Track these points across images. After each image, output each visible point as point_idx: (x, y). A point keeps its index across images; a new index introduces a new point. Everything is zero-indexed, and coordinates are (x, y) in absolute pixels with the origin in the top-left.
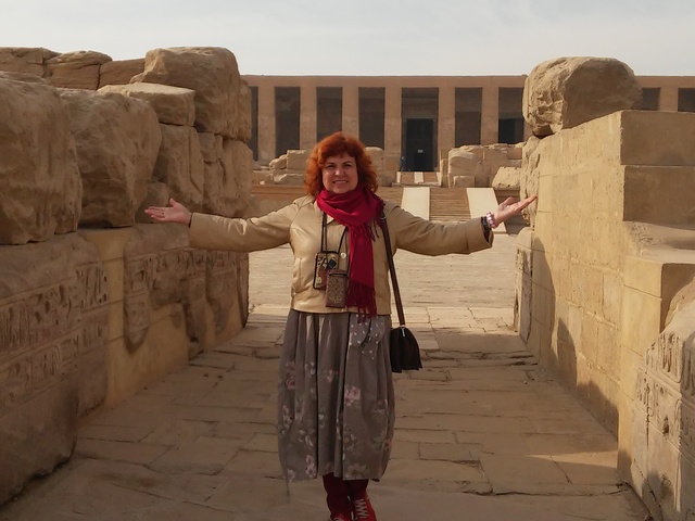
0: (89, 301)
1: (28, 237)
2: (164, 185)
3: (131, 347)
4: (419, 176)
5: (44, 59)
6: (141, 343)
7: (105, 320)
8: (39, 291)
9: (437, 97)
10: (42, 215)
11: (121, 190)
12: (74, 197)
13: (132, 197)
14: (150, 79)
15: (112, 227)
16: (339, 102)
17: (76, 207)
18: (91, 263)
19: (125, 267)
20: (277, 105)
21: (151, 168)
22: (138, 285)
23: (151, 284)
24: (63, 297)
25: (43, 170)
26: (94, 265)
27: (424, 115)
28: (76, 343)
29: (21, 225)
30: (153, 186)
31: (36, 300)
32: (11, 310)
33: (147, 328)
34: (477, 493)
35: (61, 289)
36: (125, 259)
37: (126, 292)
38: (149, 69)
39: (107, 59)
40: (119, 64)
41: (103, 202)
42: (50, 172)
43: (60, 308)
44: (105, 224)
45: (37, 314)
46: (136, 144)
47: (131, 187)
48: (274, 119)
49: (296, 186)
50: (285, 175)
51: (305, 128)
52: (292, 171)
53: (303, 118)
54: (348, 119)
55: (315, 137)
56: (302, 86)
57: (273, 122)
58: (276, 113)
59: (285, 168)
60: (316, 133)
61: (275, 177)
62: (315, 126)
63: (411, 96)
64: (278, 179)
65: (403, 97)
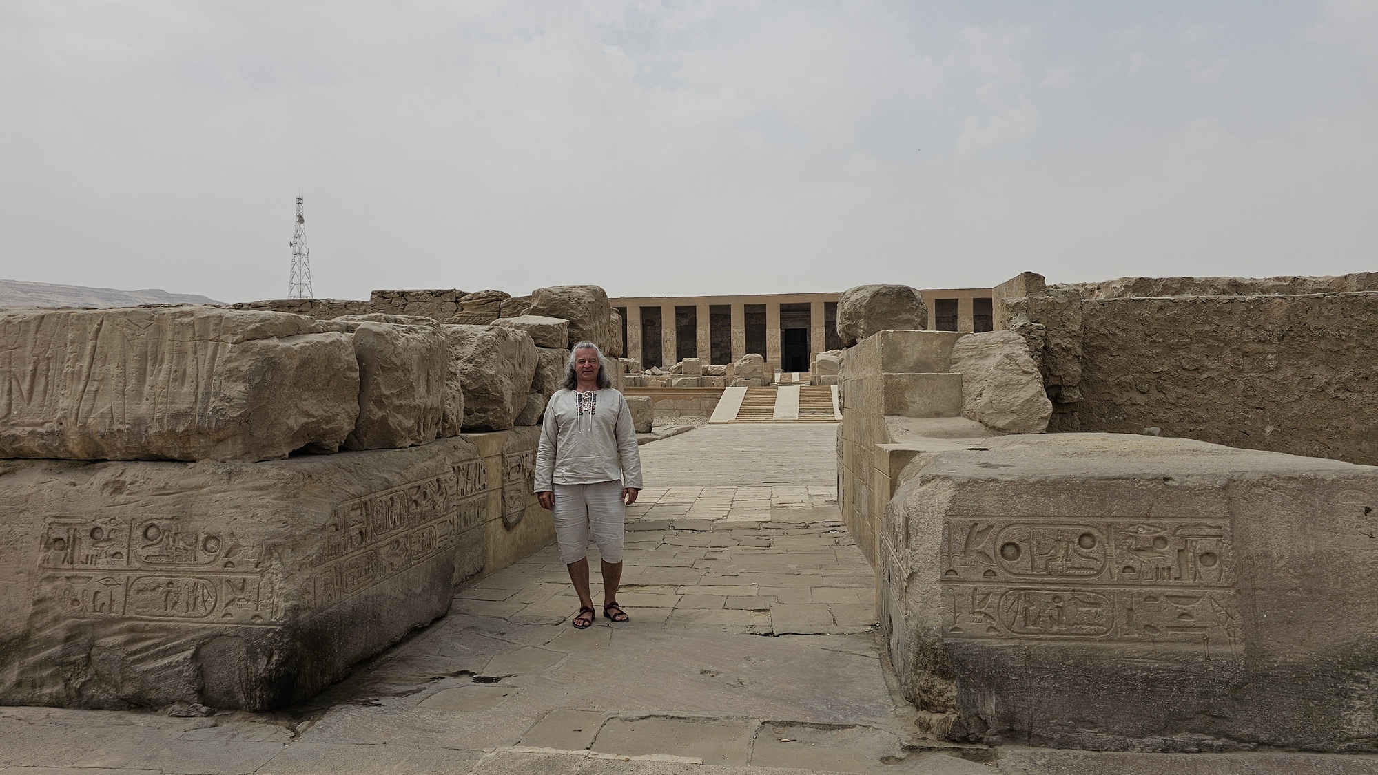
0: (469, 490)
1: (410, 442)
2: (540, 395)
3: (508, 526)
4: (795, 376)
5: (457, 298)
6: (518, 521)
7: (485, 504)
8: (418, 483)
9: (809, 310)
10: (422, 425)
11: (500, 401)
12: (456, 409)
13: (509, 406)
14: (535, 312)
15: (492, 430)
16: (728, 317)
17: (457, 416)
18: (471, 460)
19: (503, 462)
20: (677, 321)
21: (529, 383)
22: (514, 476)
23: (527, 474)
24: (439, 487)
25: (422, 390)
26: (474, 462)
27: (799, 325)
28: (452, 523)
29: (403, 433)
30: (531, 397)
31: (415, 490)
32: (392, 499)
33: (524, 510)
34: (760, 634)
35: (438, 481)
36: (502, 455)
37: (503, 482)
38: (535, 304)
39: (507, 296)
40: (516, 300)
41: (485, 411)
42: (428, 391)
43: (437, 497)
44: (486, 428)
45: (415, 501)
46: (513, 365)
47: (508, 398)
48: (675, 332)
49: (691, 388)
50: (681, 379)
51: (701, 339)
52: (687, 375)
53: (699, 331)
54: (736, 330)
55: (709, 346)
56: (697, 305)
57: (675, 336)
58: (677, 328)
59: (681, 373)
60: (709, 342)
61: (673, 381)
62: (709, 337)
63: (788, 310)
64: (675, 382)
65: (781, 311)
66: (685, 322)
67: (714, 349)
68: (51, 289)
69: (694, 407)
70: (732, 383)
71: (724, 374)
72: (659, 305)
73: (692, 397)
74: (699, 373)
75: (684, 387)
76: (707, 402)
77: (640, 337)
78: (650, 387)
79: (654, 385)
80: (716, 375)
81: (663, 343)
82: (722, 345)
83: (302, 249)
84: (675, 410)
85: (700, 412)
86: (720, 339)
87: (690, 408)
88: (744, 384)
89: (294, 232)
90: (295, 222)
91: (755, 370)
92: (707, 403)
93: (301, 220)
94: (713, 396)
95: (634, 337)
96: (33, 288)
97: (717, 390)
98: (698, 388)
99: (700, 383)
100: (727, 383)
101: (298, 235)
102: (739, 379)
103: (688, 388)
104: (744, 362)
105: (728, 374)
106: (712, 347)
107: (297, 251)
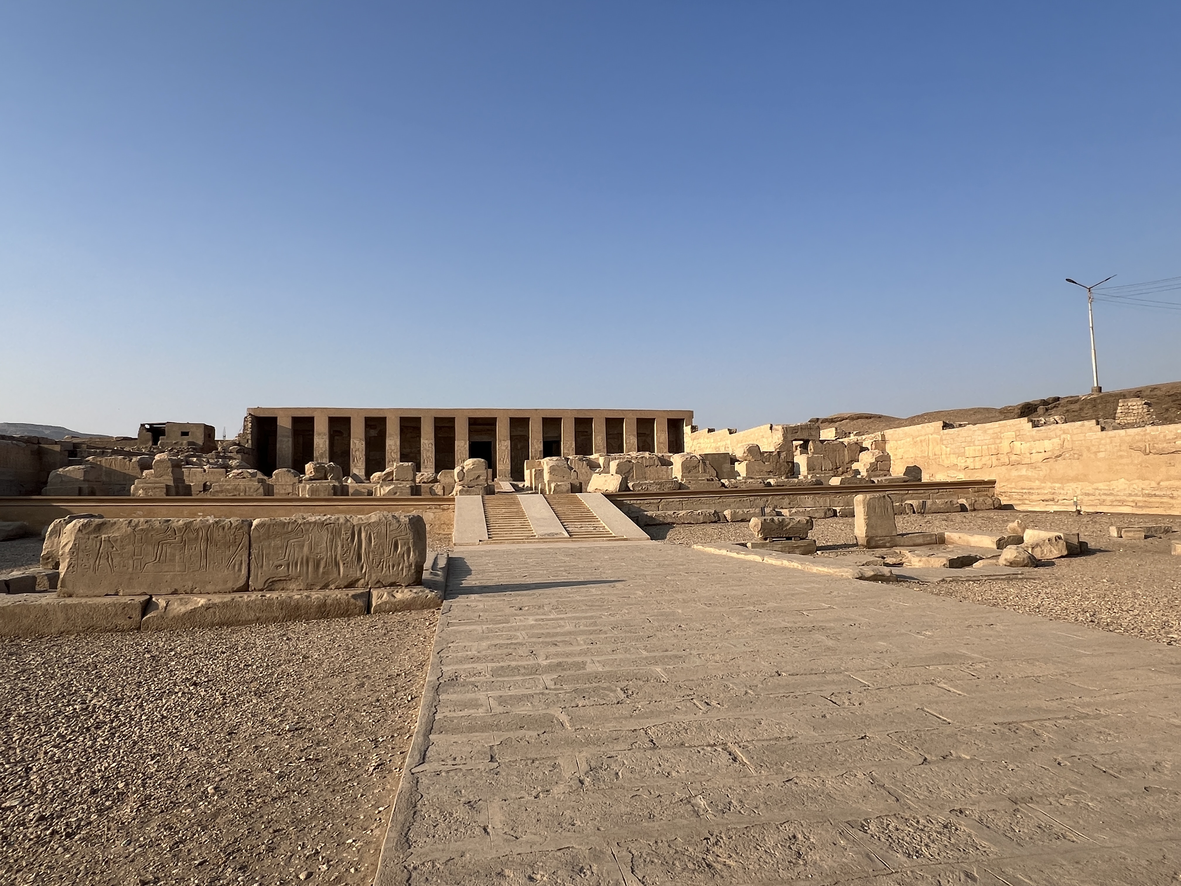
9: (495, 424)
16: (418, 429)
20: (366, 432)
27: (485, 438)
48: (364, 442)
50: (393, 486)
51: (391, 449)
52: (399, 482)
54: (426, 442)
55: (399, 456)
56: (387, 416)
57: (364, 446)
59: (392, 480)
62: (399, 448)
63: (475, 425)
64: (385, 490)
65: (469, 424)
66: (374, 432)
70: (455, 492)
71: (436, 481)
72: (349, 416)
74: (413, 480)
77: (327, 447)
88: (472, 492)
95: (321, 446)
99: (415, 491)
105: (441, 481)
106: (401, 458)
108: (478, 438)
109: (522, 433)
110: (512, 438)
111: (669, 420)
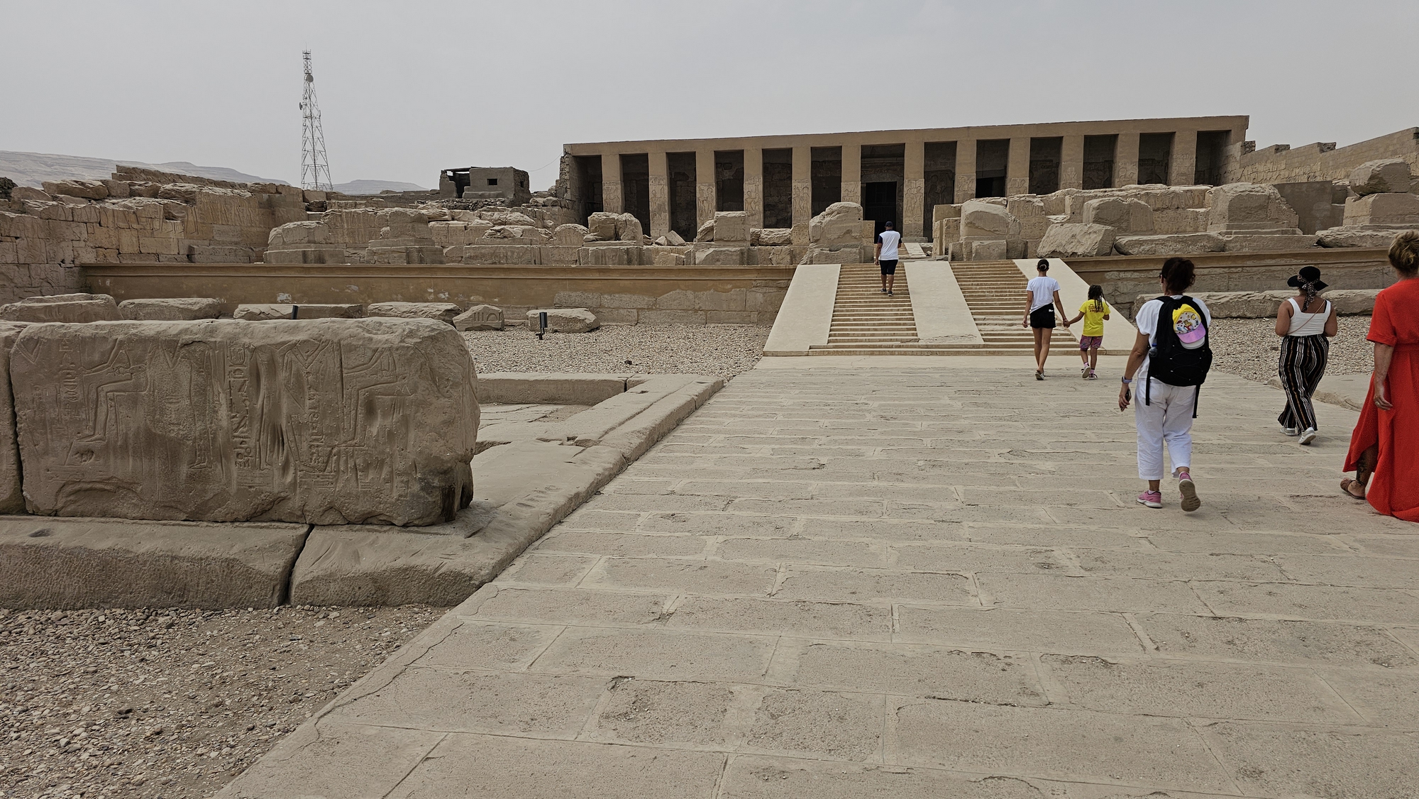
9: (902, 155)
20: (718, 174)
27: (886, 178)
48: (714, 189)
49: (728, 267)
50: (711, 250)
51: (750, 197)
52: (722, 243)
53: (747, 187)
54: (799, 185)
55: (761, 208)
56: (745, 149)
57: (714, 194)
58: (717, 183)
59: (712, 240)
60: (762, 203)
61: (697, 255)
62: (761, 195)
63: (872, 156)
64: (701, 256)
65: (862, 157)
66: (728, 174)
67: (768, 213)
68: (76, 161)
69: (733, 306)
70: (805, 258)
71: (788, 242)
72: (693, 150)
73: (729, 286)
74: (745, 240)
75: (718, 266)
76: (760, 297)
77: (666, 196)
78: (656, 266)
79: (664, 262)
80: (774, 244)
81: (699, 204)
82: (780, 206)
83: (313, 112)
84: (696, 311)
85: (744, 314)
86: (776, 199)
87: (725, 307)
88: (828, 260)
89: (303, 93)
90: (303, 81)
91: (849, 232)
92: (757, 297)
93: (310, 78)
94: (771, 283)
95: (658, 195)
96: (57, 161)
97: (779, 271)
98: (742, 267)
99: (746, 257)
100: (795, 258)
101: (308, 95)
102: (817, 251)
103: (725, 267)
104: (828, 219)
105: (795, 241)
106: (765, 211)
107: (308, 113)
108: (875, 178)
109: (943, 168)
110: (927, 176)
111: (1200, 134)
